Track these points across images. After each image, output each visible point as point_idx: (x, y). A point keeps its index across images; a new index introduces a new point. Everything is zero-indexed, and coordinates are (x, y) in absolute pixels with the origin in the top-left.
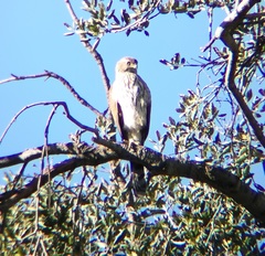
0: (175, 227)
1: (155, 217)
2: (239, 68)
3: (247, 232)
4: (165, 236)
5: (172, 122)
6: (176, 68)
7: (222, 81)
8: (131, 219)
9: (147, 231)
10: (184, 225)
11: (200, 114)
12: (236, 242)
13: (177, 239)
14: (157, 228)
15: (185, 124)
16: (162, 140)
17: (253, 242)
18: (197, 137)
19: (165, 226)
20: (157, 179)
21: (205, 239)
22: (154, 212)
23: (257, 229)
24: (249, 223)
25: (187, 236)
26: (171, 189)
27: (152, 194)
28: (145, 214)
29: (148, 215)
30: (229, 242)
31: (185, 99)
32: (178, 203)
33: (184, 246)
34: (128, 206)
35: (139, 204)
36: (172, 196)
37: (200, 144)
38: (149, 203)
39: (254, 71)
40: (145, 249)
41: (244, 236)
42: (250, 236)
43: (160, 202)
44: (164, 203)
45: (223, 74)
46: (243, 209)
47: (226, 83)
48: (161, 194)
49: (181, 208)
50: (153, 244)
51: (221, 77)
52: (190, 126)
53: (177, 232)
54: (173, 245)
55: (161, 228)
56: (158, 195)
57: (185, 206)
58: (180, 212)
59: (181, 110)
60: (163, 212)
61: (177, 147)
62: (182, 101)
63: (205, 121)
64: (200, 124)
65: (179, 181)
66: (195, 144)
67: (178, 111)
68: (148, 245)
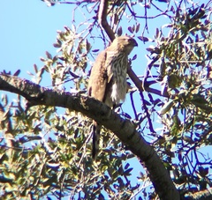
0: (50, 151)
1: (32, 143)
2: (110, 7)
3: (113, 154)
4: (41, 159)
5: (49, 56)
6: (53, 4)
7: (96, 18)
8: (9, 145)
9: (25, 155)
10: (59, 149)
11: (75, 49)
12: (104, 163)
13: (52, 162)
14: (34, 152)
15: (62, 59)
16: (39, 73)
17: (119, 163)
18: (72, 71)
19: (42, 151)
20: (35, 109)
21: (77, 161)
22: (31, 138)
23: (123, 152)
24: (116, 147)
25: (62, 159)
26: (47, 117)
27: (29, 122)
28: (22, 140)
29: (26, 141)
30: (99, 163)
31: (62, 35)
32: (55, 130)
33: (58, 167)
34: (7, 132)
35: (17, 131)
36: (48, 123)
37: (76, 77)
38: (26, 130)
39: (124, 9)
40: (22, 171)
41: (111, 157)
42: (117, 157)
43: (37, 130)
44: (40, 130)
45: (97, 12)
46: (112, 134)
47: (100, 20)
48: (38, 122)
49: (57, 134)
50: (29, 166)
51: (95, 15)
52: (66, 60)
53: (52, 156)
54: (48, 167)
55: (38, 152)
56: (35, 123)
57: (60, 133)
58: (56, 138)
59: (58, 45)
60: (40, 138)
61: (54, 79)
62: (58, 37)
63: (81, 55)
64: (76, 59)
65: (55, 110)
66: (71, 77)
67: (56, 46)
68: (25, 167)
